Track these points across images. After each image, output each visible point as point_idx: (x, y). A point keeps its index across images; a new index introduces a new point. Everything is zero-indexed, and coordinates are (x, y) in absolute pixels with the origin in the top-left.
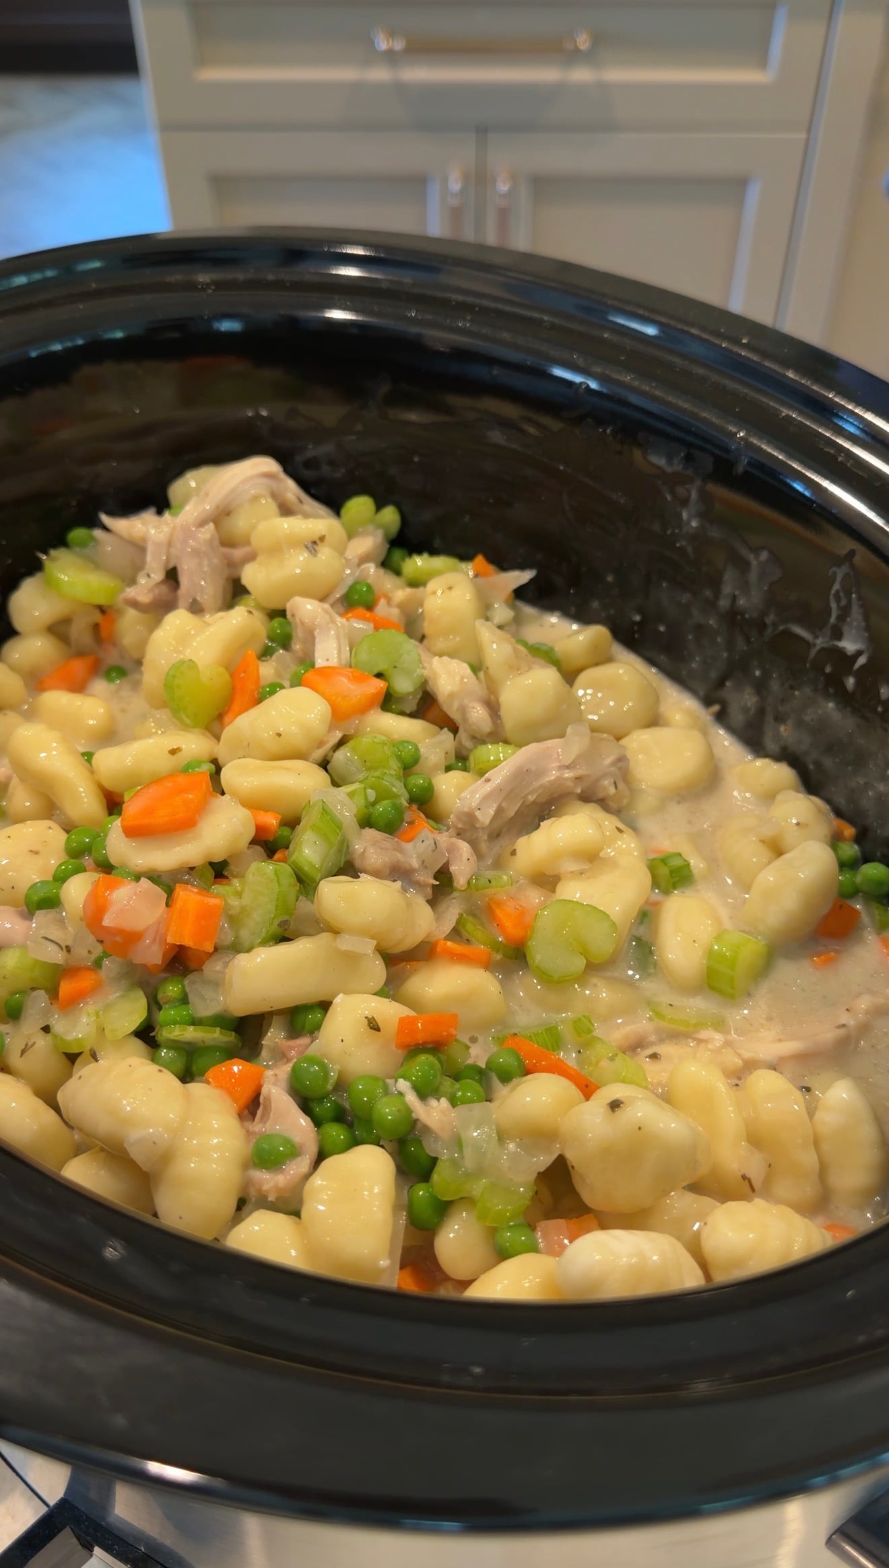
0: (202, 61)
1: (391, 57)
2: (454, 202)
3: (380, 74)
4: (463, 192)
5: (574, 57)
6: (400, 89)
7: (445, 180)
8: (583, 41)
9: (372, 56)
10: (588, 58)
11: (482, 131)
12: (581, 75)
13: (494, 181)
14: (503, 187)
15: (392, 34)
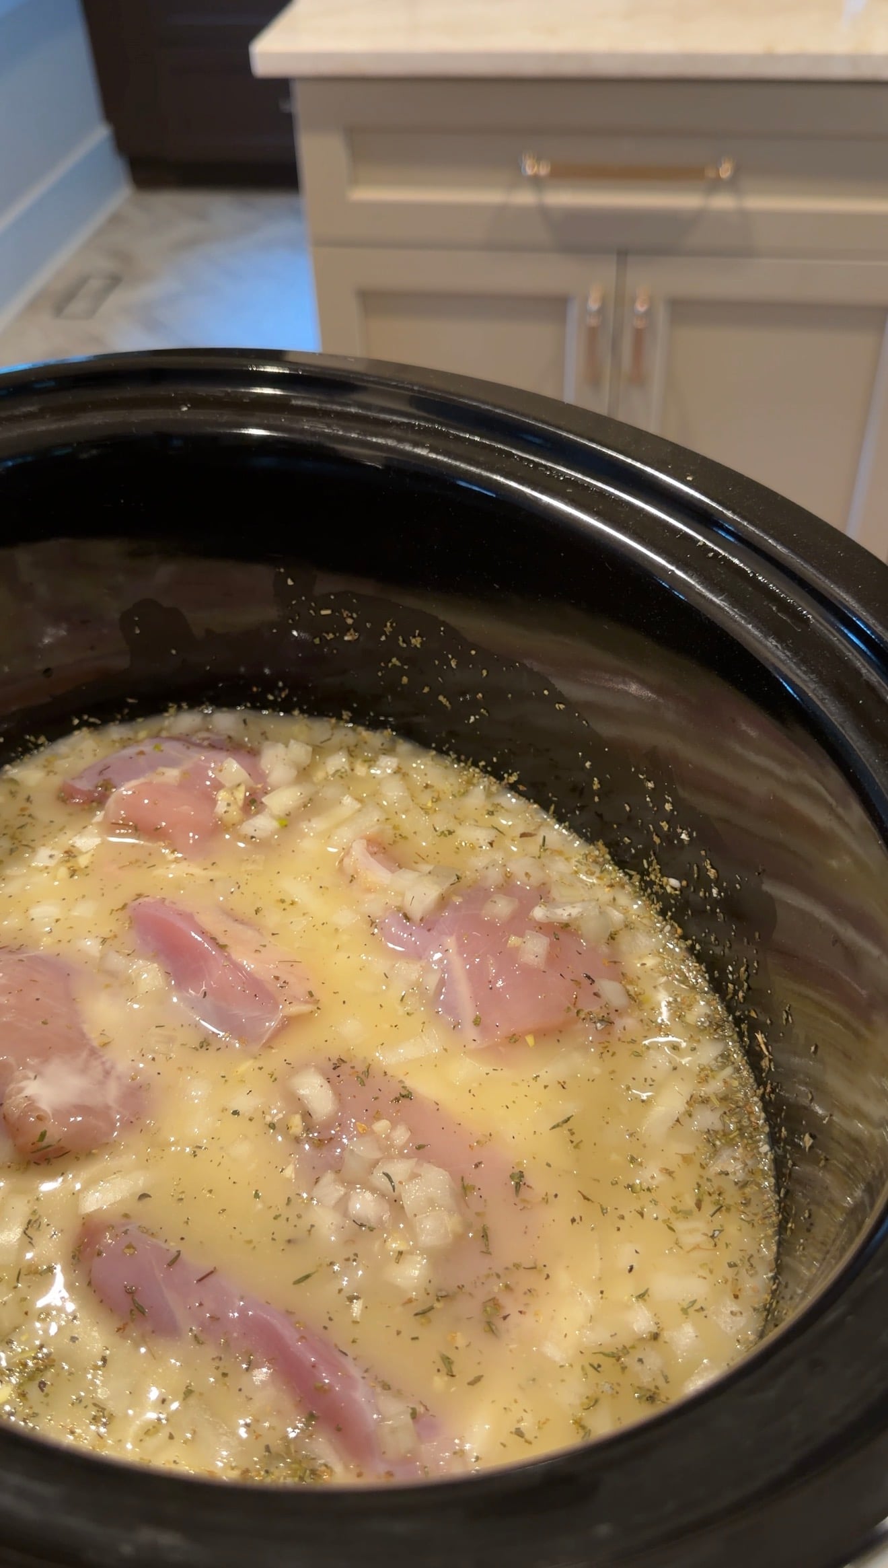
0: (355, 181)
1: (537, 182)
2: (593, 322)
3: (525, 198)
4: (601, 311)
5: (716, 185)
6: (544, 212)
7: (585, 300)
8: (726, 171)
9: (518, 180)
10: (732, 185)
11: (623, 254)
12: (723, 202)
13: (633, 301)
14: (641, 308)
15: (539, 159)
